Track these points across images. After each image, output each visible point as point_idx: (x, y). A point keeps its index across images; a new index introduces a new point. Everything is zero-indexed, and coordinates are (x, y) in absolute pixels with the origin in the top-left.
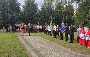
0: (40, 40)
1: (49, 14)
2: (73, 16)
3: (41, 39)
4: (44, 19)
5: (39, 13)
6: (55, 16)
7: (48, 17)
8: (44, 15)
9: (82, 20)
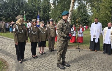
0: (9, 41)
1: (20, 8)
2: (50, 12)
3: (11, 40)
4: (12, 14)
5: (3, 4)
6: (29, 11)
7: (19, 11)
8: (12, 9)
9: (59, 18)
